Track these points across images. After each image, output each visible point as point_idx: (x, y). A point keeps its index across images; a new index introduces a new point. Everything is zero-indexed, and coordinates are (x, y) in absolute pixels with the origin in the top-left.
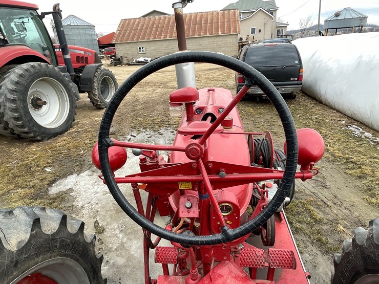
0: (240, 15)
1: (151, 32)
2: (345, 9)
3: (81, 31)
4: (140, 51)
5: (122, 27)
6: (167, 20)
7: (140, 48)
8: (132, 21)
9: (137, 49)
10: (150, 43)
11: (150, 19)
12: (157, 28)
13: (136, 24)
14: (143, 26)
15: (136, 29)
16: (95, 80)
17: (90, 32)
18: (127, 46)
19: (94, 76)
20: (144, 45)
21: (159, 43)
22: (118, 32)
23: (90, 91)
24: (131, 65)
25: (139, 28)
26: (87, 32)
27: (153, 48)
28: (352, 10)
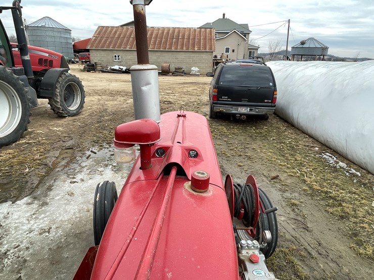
0: (216, 35)
1: (128, 41)
2: (310, 39)
3: (57, 34)
4: (116, 59)
5: (99, 34)
7: (115, 56)
8: (110, 29)
9: (113, 57)
10: (126, 52)
11: (128, 29)
14: (120, 35)
15: (113, 37)
16: (58, 86)
17: (66, 36)
18: (103, 53)
19: (58, 81)
20: (121, 54)
21: (135, 53)
22: (94, 38)
23: (51, 98)
24: (105, 72)
25: (116, 36)
26: (62, 35)
27: (129, 57)
28: (316, 40)
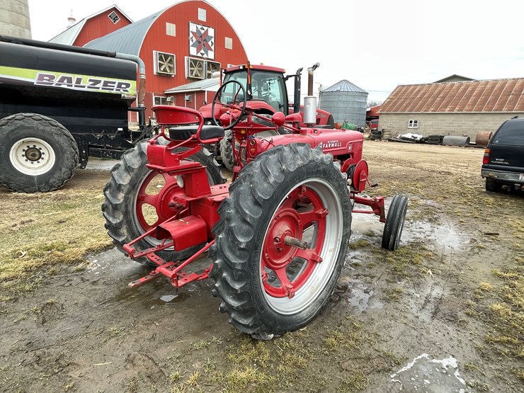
1: (433, 102)
3: (351, 99)
4: (411, 125)
5: (396, 95)
6: (462, 87)
7: (411, 122)
8: (412, 88)
9: (407, 123)
10: (427, 116)
12: (443, 98)
13: (415, 91)
14: (424, 94)
15: (414, 98)
17: (360, 100)
18: (395, 117)
20: (419, 118)
21: (440, 117)
22: (389, 100)
24: (393, 141)
25: (418, 96)
26: (357, 100)
27: (430, 123)
